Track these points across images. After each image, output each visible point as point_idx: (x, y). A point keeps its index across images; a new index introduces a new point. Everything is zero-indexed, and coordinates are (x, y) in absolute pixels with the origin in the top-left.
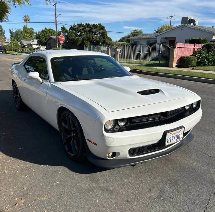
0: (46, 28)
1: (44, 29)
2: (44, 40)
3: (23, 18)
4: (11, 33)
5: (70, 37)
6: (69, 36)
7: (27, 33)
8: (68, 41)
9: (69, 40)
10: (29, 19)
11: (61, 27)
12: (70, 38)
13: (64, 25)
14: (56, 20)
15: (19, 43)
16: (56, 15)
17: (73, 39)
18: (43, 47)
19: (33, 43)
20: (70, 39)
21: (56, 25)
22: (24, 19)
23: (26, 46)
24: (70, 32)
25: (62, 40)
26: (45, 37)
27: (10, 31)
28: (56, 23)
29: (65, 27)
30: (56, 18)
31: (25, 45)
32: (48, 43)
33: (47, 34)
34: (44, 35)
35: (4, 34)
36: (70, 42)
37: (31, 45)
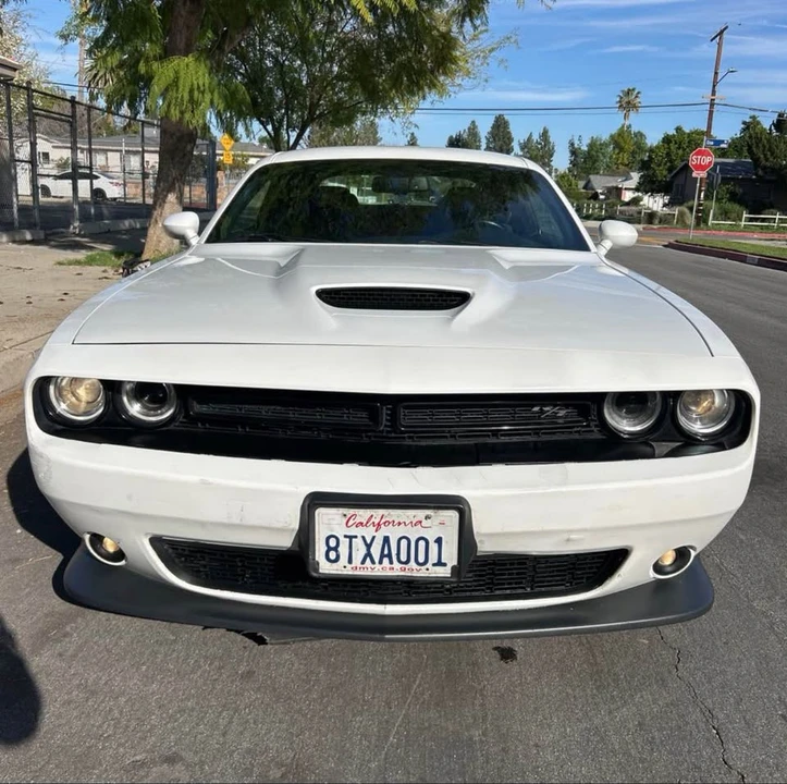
0: (678, 129)
1: (672, 132)
2: (665, 173)
3: (618, 99)
4: (574, 152)
5: (767, 160)
6: (765, 155)
7: (621, 149)
8: (756, 175)
9: (760, 173)
10: (638, 100)
11: (744, 123)
12: (768, 164)
13: (756, 114)
14: (714, 93)
15: (581, 184)
16: (716, 73)
17: (777, 167)
18: (657, 199)
19: (627, 184)
20: (764, 168)
21: (711, 113)
22: (620, 102)
23: (602, 194)
24: (769, 141)
25: (700, 167)
26: (671, 161)
27: (572, 144)
28: (712, 105)
29: (758, 123)
30: (714, 86)
31: (600, 191)
32: (677, 185)
33: (680, 152)
34: (668, 154)
35: (551, 156)
36: (767, 178)
37: (618, 191)
